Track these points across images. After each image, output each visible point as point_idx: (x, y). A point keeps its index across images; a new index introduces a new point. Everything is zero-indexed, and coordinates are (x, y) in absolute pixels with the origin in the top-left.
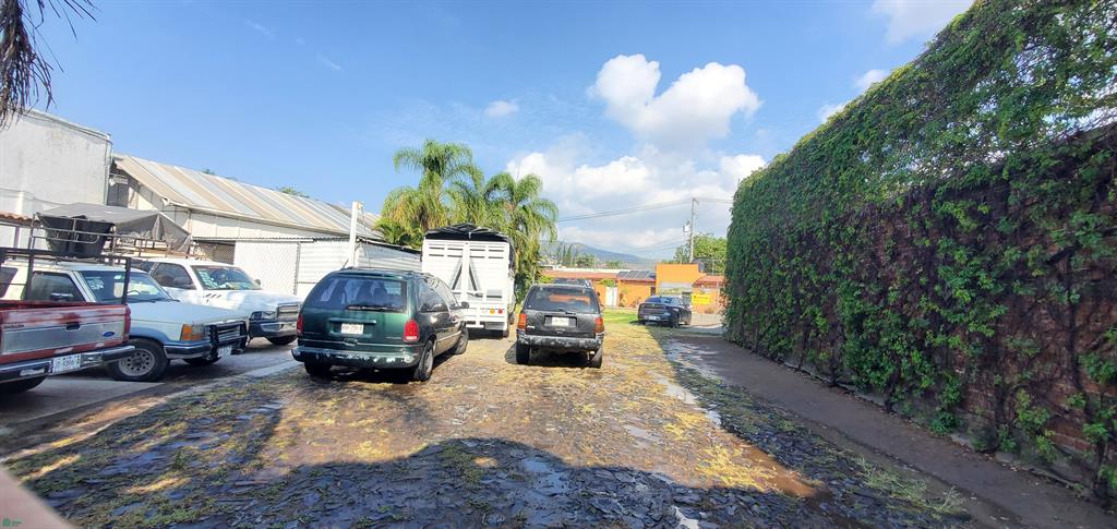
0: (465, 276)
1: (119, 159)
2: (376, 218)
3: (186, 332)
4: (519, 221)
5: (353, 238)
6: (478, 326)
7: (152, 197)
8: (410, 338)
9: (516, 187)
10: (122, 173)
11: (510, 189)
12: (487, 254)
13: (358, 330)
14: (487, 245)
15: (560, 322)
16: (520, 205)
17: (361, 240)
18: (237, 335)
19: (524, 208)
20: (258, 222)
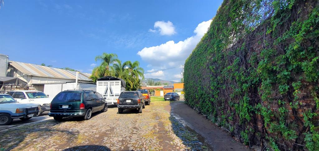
0: (109, 90)
1: (11, 63)
3: (18, 111)
4: (133, 74)
6: (113, 104)
8: (81, 108)
9: (132, 64)
10: (12, 66)
11: (131, 65)
12: (115, 84)
13: (67, 107)
14: (114, 81)
15: (129, 101)
16: (134, 69)
19: (134, 70)
20: (53, 78)
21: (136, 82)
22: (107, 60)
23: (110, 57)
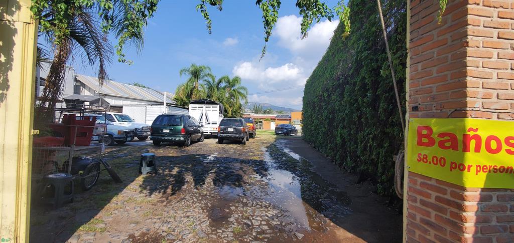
0: (204, 117)
1: (78, 76)
2: (173, 96)
3: (119, 132)
4: (232, 95)
5: (165, 104)
6: (209, 134)
7: (90, 90)
8: (183, 133)
9: (231, 81)
10: (79, 81)
11: (229, 82)
12: (211, 109)
13: (168, 131)
14: (211, 106)
15: (231, 130)
16: (232, 89)
17: (168, 105)
18: (132, 134)
19: (234, 90)
21: (236, 107)
22: (196, 74)
23: (201, 70)
